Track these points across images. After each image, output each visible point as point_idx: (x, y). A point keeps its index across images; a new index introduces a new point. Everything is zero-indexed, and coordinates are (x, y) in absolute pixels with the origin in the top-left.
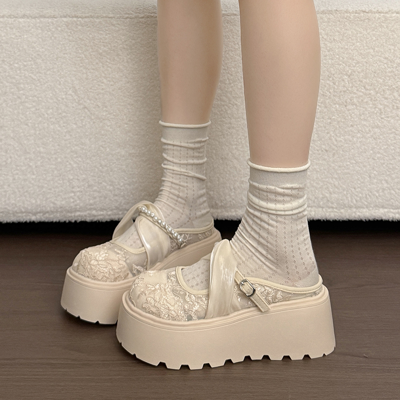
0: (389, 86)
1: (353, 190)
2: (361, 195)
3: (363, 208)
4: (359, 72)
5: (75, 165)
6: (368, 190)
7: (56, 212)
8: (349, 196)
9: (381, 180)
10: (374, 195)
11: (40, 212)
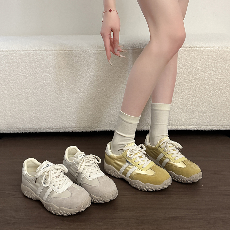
0: (194, 78)
1: (178, 119)
2: (181, 121)
3: (182, 126)
4: (182, 72)
5: (67, 111)
6: (184, 119)
7: (60, 128)
8: (176, 121)
9: (189, 115)
10: (186, 121)
11: (54, 129)
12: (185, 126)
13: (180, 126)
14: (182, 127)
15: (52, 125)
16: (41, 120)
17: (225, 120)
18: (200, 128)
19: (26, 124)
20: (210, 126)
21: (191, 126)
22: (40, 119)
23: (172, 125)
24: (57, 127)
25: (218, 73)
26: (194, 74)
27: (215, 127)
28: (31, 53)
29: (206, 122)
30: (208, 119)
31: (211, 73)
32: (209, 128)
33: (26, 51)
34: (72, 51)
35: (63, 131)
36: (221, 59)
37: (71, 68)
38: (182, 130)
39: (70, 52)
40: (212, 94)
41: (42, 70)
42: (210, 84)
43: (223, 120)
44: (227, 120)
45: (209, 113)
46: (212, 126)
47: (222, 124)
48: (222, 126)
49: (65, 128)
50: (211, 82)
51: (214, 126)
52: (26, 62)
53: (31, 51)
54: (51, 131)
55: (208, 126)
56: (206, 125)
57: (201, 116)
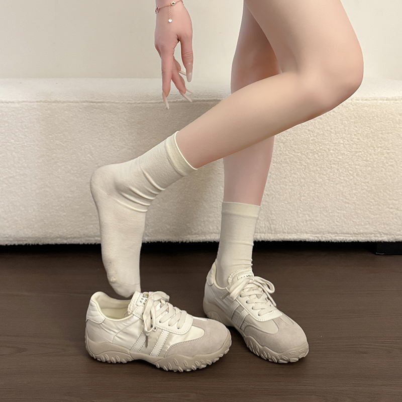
0: (311, 150)
1: (286, 221)
2: (291, 225)
3: (293, 233)
4: (290, 140)
6: (296, 222)
7: (81, 237)
8: (283, 225)
9: (305, 215)
10: (300, 224)
11: (69, 238)
12: (299, 234)
13: (288, 233)
14: (293, 235)
15: (67, 231)
16: (47, 223)
17: (366, 224)
18: (325, 237)
19: (20, 230)
20: (340, 235)
21: (309, 235)
22: (45, 221)
23: (276, 232)
24: (75, 235)
25: (352, 142)
26: (312, 144)
27: (349, 235)
28: (33, 107)
29: (334, 228)
30: (337, 222)
31: (339, 143)
32: (340, 237)
33: (24, 103)
34: (103, 102)
35: (86, 243)
36: (356, 118)
37: (100, 132)
38: (293, 240)
39: (98, 104)
40: (342, 178)
41: (51, 135)
42: (338, 160)
43: (363, 224)
44: (369, 224)
45: (338, 211)
46: (344, 233)
47: (361, 231)
48: (362, 234)
49: (89, 237)
50: (341, 157)
51: (347, 235)
52: (24, 122)
53: (33, 102)
54: (65, 242)
55: (337, 233)
56: (334, 233)
57: (326, 216)
